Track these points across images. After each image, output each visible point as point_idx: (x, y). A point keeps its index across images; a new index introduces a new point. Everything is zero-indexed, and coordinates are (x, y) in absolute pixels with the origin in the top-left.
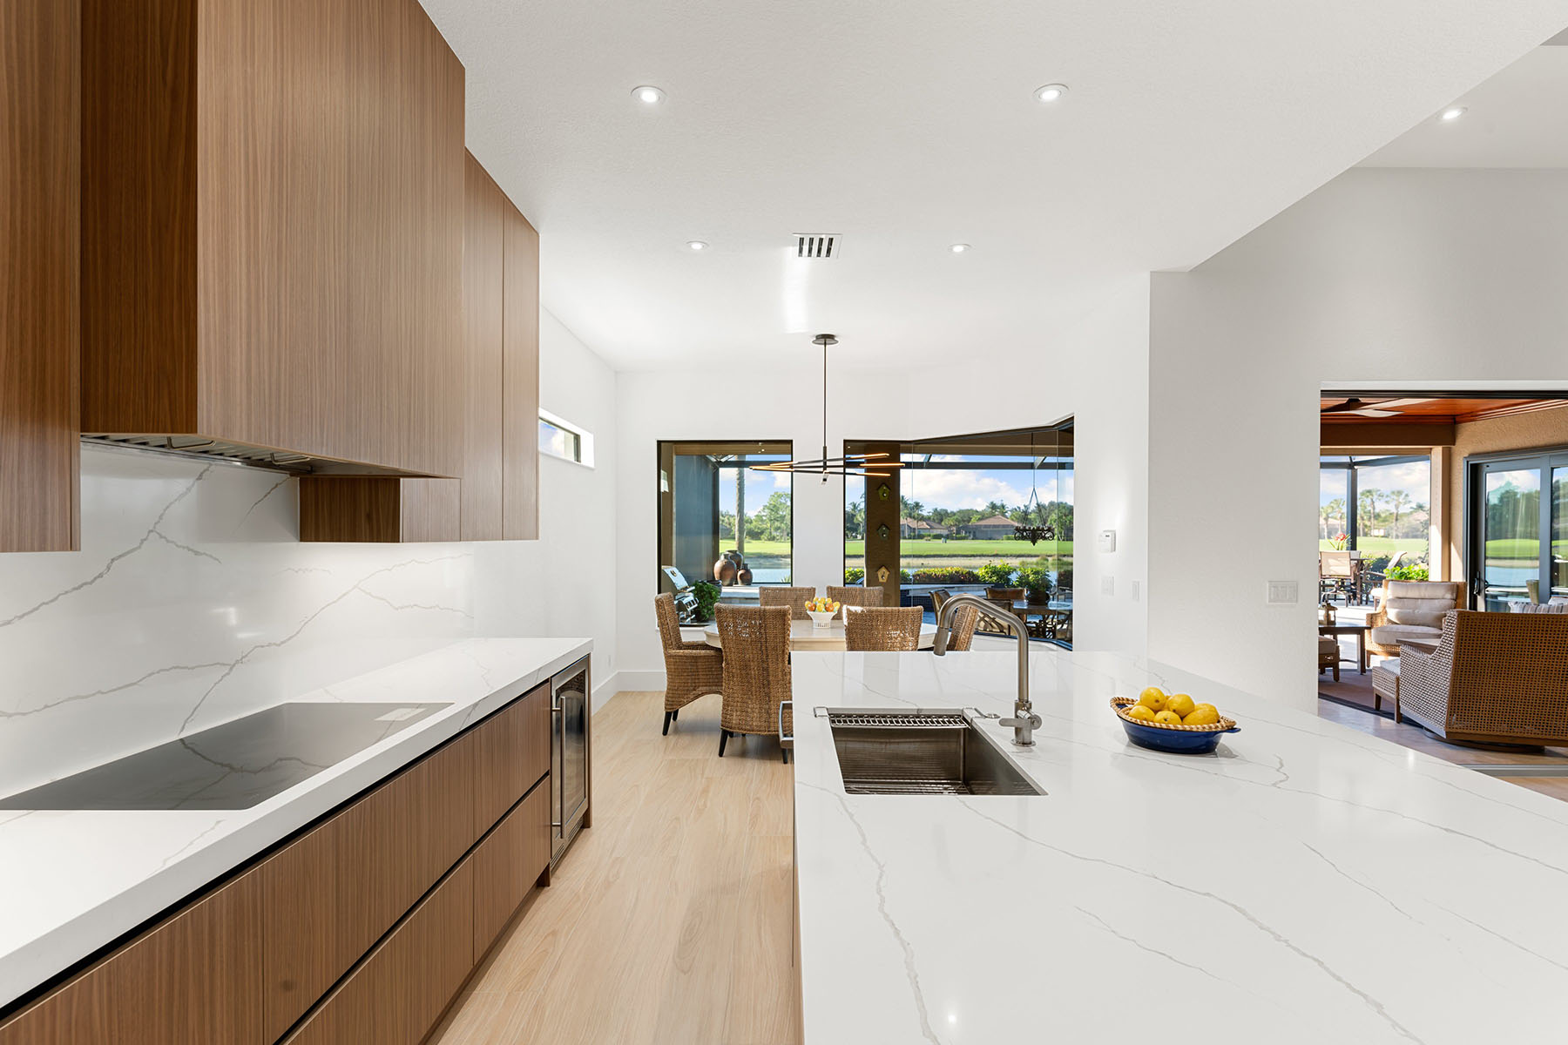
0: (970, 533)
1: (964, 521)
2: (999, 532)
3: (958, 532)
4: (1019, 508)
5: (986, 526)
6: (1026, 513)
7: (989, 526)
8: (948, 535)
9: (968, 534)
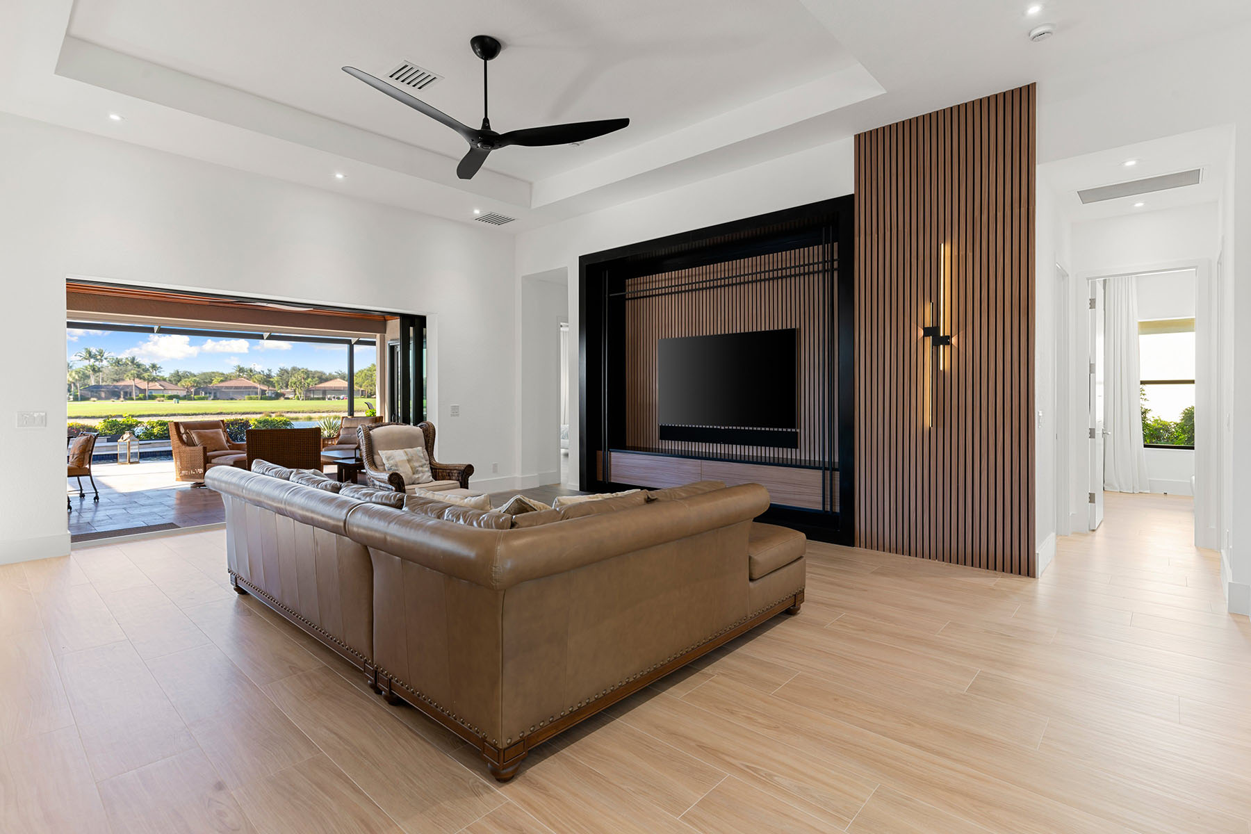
0: (210, 393)
1: (206, 383)
2: (242, 393)
3: (197, 393)
4: (263, 372)
5: (227, 388)
6: (269, 376)
7: (231, 387)
8: (185, 396)
9: (208, 395)
